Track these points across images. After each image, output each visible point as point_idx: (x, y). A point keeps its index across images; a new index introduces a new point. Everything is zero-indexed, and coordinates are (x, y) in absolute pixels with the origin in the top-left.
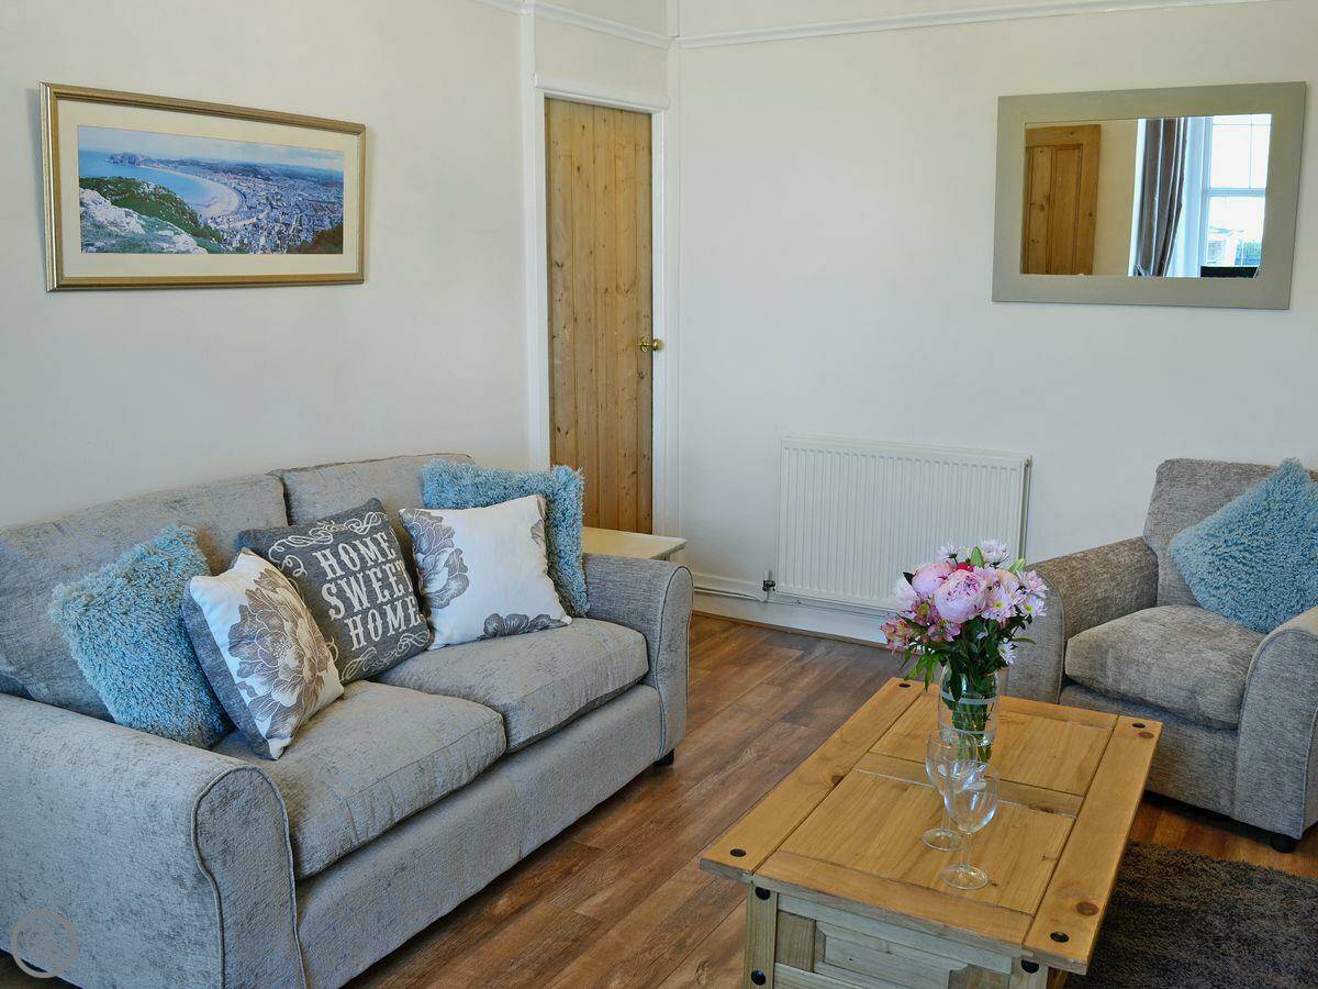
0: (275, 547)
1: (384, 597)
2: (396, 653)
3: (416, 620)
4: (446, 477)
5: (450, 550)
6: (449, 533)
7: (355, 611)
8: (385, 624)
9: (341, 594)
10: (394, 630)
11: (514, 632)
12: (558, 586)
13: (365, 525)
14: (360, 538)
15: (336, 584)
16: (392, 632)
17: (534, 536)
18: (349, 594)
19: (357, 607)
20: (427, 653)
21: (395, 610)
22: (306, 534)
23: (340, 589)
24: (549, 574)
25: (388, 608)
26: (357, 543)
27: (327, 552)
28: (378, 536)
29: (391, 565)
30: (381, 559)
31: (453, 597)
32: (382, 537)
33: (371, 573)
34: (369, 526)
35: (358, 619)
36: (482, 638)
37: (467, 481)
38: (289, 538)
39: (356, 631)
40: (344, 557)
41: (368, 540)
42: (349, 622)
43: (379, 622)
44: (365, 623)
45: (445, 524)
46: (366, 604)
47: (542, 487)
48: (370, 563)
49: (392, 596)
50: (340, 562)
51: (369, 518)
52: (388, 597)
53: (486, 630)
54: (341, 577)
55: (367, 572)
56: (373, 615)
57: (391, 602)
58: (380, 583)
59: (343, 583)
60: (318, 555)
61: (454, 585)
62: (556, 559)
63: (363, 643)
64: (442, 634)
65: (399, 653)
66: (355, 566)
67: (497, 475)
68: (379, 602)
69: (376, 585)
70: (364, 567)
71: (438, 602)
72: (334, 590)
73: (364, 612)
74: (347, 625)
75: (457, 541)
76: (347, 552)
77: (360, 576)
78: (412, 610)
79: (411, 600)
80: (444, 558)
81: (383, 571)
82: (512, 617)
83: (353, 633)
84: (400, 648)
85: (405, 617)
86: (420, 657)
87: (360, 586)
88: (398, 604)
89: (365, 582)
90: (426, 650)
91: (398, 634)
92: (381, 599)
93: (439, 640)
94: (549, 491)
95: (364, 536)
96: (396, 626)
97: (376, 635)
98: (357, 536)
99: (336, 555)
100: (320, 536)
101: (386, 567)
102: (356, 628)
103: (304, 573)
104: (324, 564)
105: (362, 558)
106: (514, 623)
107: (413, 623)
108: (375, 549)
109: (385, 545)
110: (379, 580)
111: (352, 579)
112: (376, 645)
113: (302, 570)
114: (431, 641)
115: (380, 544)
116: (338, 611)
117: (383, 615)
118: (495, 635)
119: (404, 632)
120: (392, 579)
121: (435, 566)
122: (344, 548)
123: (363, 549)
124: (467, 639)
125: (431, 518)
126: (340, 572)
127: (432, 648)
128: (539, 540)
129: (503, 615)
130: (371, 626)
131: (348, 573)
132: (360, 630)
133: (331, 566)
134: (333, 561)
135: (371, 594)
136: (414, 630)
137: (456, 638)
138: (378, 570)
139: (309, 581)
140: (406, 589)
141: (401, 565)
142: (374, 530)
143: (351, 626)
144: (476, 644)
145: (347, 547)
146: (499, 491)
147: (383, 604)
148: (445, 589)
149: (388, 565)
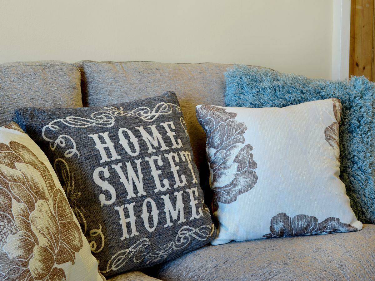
0: (49, 125)
1: (163, 186)
2: (174, 246)
3: (198, 213)
4: (246, 80)
5: (241, 146)
6: (242, 129)
7: (128, 198)
8: (162, 215)
9: (114, 180)
10: (171, 220)
11: (301, 233)
12: (350, 191)
13: (153, 113)
14: (145, 125)
15: (110, 169)
16: (169, 224)
17: (328, 138)
18: (123, 179)
19: (131, 194)
20: (210, 248)
21: (174, 201)
22: (87, 116)
23: (114, 174)
24: (341, 177)
25: (166, 199)
26: (141, 129)
27: (105, 135)
28: (165, 125)
29: (176, 155)
30: (164, 147)
31: (240, 192)
32: (169, 126)
33: (151, 161)
34: (158, 114)
35: (130, 207)
36: (268, 237)
37: (266, 84)
38: (68, 119)
39: (128, 220)
40: (123, 141)
41: (153, 128)
42: (120, 209)
43: (155, 212)
44: (138, 212)
45: (238, 120)
46: (141, 192)
47: (339, 94)
48: (151, 150)
49: (172, 186)
50: (118, 147)
51: (159, 108)
52: (167, 186)
53: (272, 229)
54: (116, 162)
55: (147, 159)
56: (149, 205)
57: (171, 192)
58: (160, 172)
59: (118, 168)
60: (95, 137)
61: (242, 181)
62: (349, 163)
63: (135, 233)
64: (227, 230)
65: (176, 246)
66: (134, 151)
67: (295, 79)
68: (156, 191)
69: (155, 173)
70: (144, 153)
71: (225, 197)
72: (107, 174)
73: (139, 201)
74: (117, 212)
75: (249, 137)
76: (127, 137)
77: (138, 162)
78: (193, 203)
79: (194, 192)
80: (234, 153)
81: (165, 160)
82: (300, 217)
83: (123, 222)
84: (179, 240)
85: (185, 208)
86: (202, 252)
87: (136, 172)
88: (179, 195)
89: (143, 169)
90: (208, 244)
91: (176, 226)
92: (159, 188)
93: (224, 236)
94: (345, 98)
95: (151, 124)
96: (175, 217)
97: (151, 225)
98: (141, 123)
99: (114, 138)
100: (101, 118)
101: (169, 156)
102: (127, 216)
103: (76, 155)
104: (99, 146)
105: (143, 145)
106: (302, 224)
107: (194, 216)
108: (160, 137)
109: (171, 134)
110: (158, 168)
111: (129, 165)
112: (150, 236)
113: (74, 150)
114: (215, 236)
115: (166, 132)
116: (108, 196)
117: (161, 205)
118: (282, 235)
119: (183, 224)
120: (174, 169)
121: (225, 161)
122: (124, 132)
123: (145, 136)
124: (252, 236)
125: (225, 113)
126: (115, 156)
127: (216, 242)
128: (333, 142)
129: (291, 215)
130: (145, 215)
131: (125, 158)
132: (132, 219)
133: (107, 149)
134: (110, 144)
135: (149, 183)
136: (194, 223)
137: (241, 236)
138: (159, 158)
139: (81, 163)
140: (189, 180)
141: (187, 156)
142: (163, 118)
143: (122, 214)
144: (261, 242)
145: (129, 132)
146: (296, 95)
147: (160, 193)
148: (233, 184)
149: (172, 154)
